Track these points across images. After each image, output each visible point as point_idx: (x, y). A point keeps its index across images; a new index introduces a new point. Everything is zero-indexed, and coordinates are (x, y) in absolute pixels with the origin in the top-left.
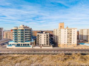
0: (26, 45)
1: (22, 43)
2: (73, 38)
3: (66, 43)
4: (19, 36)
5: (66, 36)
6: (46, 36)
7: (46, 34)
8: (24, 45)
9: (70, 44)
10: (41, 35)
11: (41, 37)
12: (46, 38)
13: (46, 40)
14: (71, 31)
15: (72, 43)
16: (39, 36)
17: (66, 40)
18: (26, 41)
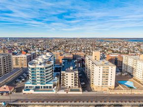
0: (47, 87)
1: (43, 86)
2: (109, 78)
3: (101, 85)
4: (38, 76)
5: (101, 76)
6: (73, 76)
7: (73, 73)
8: (44, 87)
9: (106, 85)
10: (67, 74)
11: (67, 77)
12: (73, 78)
13: (73, 81)
14: (107, 69)
15: (109, 85)
16: (65, 75)
17: (101, 81)
18: (47, 83)
